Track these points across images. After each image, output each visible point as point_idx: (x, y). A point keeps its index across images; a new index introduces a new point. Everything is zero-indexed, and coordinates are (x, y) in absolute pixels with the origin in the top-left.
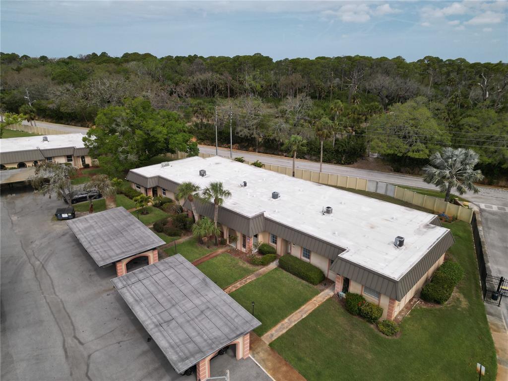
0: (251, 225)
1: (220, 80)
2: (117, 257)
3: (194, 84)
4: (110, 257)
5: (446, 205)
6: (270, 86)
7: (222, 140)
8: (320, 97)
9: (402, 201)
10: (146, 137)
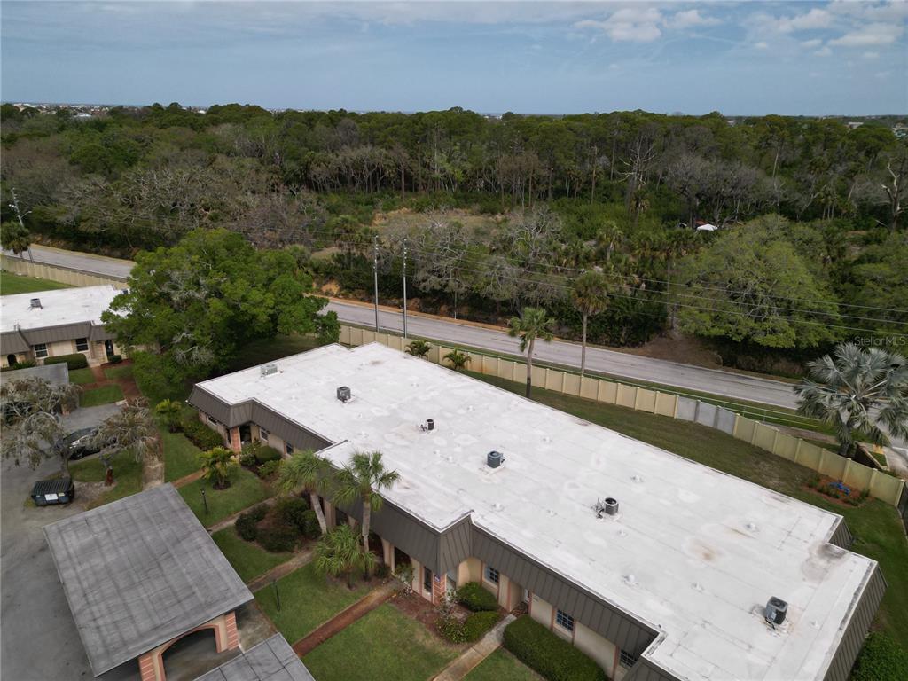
0: (443, 547)
1: (388, 160)
2: (140, 644)
3: (339, 168)
4: (125, 644)
5: (844, 465)
6: (480, 170)
7: (388, 290)
8: (572, 191)
9: (750, 444)
10: (231, 313)
